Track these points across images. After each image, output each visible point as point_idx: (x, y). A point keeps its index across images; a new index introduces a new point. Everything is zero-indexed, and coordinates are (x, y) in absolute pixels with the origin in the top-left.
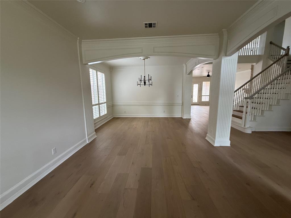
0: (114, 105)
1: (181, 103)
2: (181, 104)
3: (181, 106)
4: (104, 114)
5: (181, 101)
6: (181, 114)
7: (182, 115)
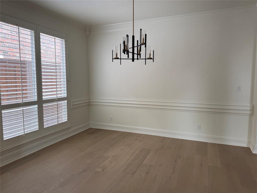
0: (91, 103)
1: (248, 108)
2: (249, 112)
3: (247, 117)
4: (57, 123)
5: (249, 105)
6: (246, 139)
7: (249, 142)
